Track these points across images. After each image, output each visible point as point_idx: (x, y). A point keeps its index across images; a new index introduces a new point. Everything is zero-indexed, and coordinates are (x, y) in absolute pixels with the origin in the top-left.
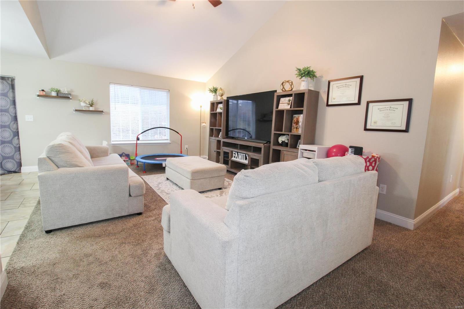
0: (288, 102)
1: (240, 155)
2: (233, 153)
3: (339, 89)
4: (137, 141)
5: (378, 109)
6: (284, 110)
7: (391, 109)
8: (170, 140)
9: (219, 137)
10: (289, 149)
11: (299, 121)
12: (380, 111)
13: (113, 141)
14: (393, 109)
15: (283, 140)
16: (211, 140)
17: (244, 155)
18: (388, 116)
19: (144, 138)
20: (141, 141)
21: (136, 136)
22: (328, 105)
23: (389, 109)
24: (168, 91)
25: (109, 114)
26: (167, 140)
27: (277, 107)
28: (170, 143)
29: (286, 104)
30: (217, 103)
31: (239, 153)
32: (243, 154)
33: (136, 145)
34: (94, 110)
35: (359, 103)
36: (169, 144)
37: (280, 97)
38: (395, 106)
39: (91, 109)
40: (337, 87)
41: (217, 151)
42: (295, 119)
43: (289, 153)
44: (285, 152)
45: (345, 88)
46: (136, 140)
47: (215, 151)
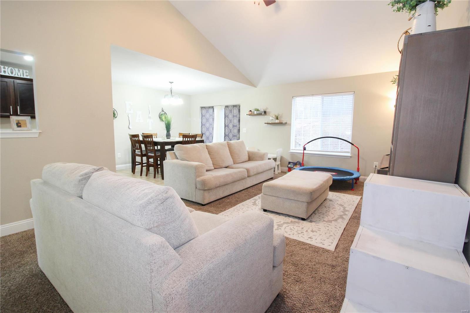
4: (304, 151)
8: (351, 153)
13: (292, 150)
19: (323, 148)
20: (308, 150)
21: (303, 146)
24: (353, 92)
25: (290, 125)
26: (349, 152)
28: (351, 157)
33: (303, 154)
34: (279, 122)
39: (277, 121)
46: (303, 149)
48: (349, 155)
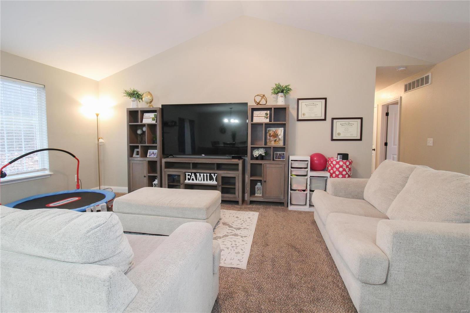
0: (265, 116)
1: (200, 175)
2: (186, 174)
3: (307, 107)
5: (341, 124)
6: (262, 123)
7: (349, 124)
8: (50, 170)
9: (148, 156)
10: (272, 161)
11: (277, 134)
12: (342, 126)
14: (351, 124)
15: (260, 153)
16: (132, 162)
17: (207, 176)
18: (348, 129)
22: (299, 120)
23: (348, 124)
24: (43, 86)
26: (44, 169)
27: (252, 120)
28: (51, 175)
29: (264, 117)
30: (141, 111)
31: (198, 174)
32: (205, 175)
35: (325, 120)
36: (49, 176)
37: (253, 110)
38: (353, 123)
40: (305, 105)
41: (149, 176)
42: (272, 133)
43: (273, 166)
44: (268, 165)
45: (312, 106)
47: (145, 177)
48: (47, 172)
